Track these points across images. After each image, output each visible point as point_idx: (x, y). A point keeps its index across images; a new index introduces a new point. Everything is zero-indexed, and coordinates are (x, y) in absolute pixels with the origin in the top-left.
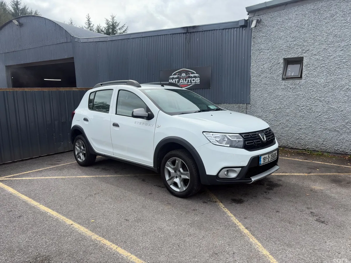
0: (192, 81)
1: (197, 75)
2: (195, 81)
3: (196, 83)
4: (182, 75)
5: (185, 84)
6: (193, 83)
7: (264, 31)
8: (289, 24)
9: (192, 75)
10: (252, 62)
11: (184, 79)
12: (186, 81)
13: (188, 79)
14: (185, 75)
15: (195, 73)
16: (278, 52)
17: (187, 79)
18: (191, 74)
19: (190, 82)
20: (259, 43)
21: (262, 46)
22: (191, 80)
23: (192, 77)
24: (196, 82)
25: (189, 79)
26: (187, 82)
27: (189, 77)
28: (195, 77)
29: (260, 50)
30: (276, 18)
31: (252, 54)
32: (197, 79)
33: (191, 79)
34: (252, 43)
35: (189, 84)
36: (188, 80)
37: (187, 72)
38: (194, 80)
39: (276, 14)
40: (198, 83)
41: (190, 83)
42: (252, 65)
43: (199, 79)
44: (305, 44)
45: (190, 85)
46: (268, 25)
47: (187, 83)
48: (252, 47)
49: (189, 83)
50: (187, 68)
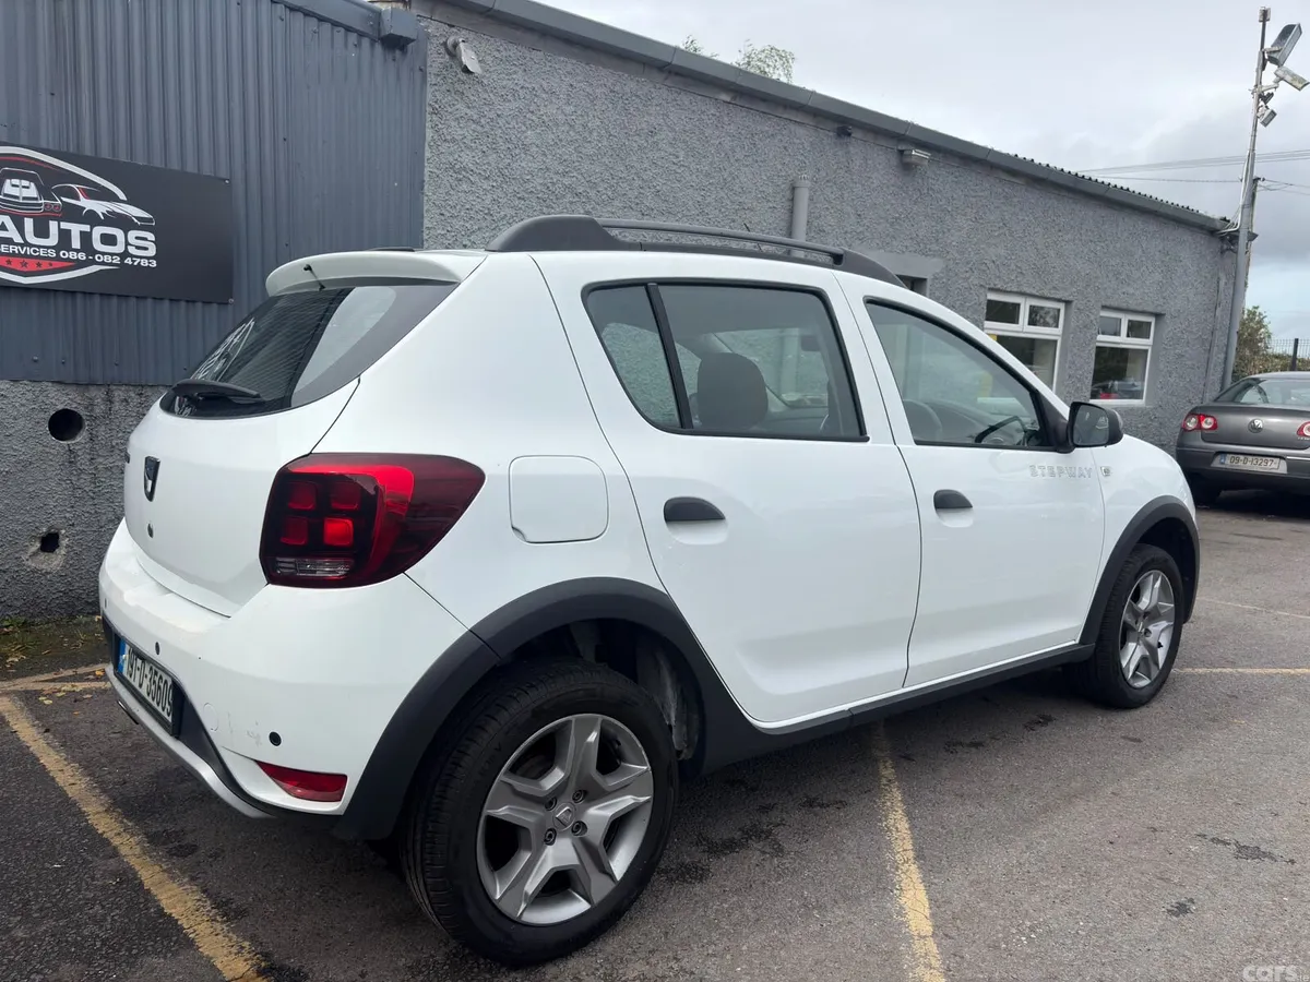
0: (97, 245)
1: (134, 212)
2: (119, 248)
3: (128, 261)
4: (8, 188)
5: (42, 252)
6: (107, 259)
7: (472, 98)
8: (552, 110)
9: (100, 207)
10: (428, 211)
11: (29, 223)
12: (41, 231)
13: (64, 225)
14: (32, 192)
15: (122, 196)
16: (519, 198)
17: (53, 226)
18: (89, 195)
19: (76, 244)
20: (454, 140)
21: (467, 159)
22: (86, 238)
23: (92, 219)
24: (126, 254)
25: (76, 229)
26: (53, 240)
27: (75, 214)
28: (125, 223)
29: (459, 172)
30: (514, 68)
31: (426, 179)
32: (132, 234)
33: (86, 228)
34: (429, 134)
35: (73, 255)
36: (65, 236)
37: (49, 180)
38: (109, 240)
39: (513, 51)
40: (144, 263)
41: (82, 256)
42: (427, 223)
43: (151, 236)
44: (592, 194)
45: (79, 264)
46: (485, 82)
47: (57, 248)
48: (427, 148)
49: (70, 249)
50: (44, 145)
